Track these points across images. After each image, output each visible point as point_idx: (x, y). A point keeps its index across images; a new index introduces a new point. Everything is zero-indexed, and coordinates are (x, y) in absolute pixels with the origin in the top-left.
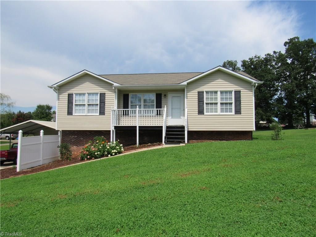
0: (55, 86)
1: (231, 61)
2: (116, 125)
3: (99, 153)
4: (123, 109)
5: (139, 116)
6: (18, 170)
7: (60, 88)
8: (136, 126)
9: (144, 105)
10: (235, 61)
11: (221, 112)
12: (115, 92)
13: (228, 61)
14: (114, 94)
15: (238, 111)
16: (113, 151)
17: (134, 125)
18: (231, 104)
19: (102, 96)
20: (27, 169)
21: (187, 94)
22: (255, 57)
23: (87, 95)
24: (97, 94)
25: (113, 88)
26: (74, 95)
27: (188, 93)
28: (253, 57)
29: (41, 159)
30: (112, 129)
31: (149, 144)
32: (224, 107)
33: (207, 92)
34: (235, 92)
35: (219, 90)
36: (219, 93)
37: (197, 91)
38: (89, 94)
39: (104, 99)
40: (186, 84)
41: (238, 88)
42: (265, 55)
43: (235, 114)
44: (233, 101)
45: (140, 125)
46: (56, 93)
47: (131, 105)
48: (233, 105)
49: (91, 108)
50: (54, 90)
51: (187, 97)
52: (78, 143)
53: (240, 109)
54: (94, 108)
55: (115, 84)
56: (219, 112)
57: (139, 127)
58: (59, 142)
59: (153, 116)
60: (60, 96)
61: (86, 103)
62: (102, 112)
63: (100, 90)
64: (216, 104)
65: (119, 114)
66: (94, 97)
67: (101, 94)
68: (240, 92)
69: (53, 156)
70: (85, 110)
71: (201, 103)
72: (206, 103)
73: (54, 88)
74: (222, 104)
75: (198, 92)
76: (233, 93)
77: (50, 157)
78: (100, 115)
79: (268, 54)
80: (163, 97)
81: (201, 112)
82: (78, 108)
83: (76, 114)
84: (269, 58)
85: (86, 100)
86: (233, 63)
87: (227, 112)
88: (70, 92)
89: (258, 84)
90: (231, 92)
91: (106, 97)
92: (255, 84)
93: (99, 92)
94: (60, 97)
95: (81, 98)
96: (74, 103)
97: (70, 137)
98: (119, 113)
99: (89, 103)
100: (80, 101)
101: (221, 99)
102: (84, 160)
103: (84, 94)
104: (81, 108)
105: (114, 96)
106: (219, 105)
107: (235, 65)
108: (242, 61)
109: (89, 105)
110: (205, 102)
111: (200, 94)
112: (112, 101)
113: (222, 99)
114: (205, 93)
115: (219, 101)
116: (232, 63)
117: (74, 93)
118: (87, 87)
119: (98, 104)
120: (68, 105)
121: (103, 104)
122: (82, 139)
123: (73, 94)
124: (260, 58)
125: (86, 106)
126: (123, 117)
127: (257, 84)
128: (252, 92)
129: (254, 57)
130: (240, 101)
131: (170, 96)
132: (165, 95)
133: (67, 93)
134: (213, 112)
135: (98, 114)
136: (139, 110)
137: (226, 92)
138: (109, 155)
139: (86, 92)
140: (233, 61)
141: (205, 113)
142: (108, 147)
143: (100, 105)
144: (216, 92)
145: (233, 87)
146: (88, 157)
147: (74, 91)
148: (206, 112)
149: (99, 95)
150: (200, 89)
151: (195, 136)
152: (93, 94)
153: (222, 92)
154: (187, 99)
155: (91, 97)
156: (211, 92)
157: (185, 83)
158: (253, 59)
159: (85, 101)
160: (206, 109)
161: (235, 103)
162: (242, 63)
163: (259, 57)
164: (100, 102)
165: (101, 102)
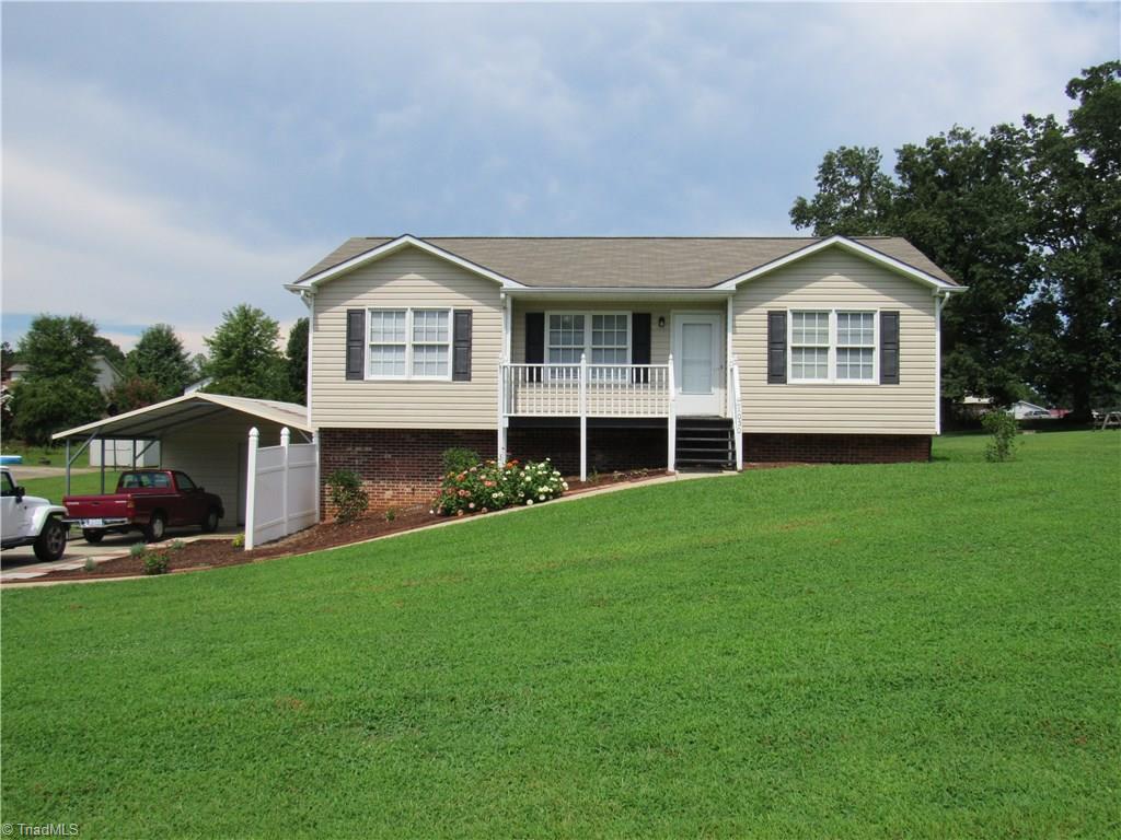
0: (308, 284)
1: (856, 148)
2: (513, 415)
3: (501, 494)
4: (527, 362)
5: (587, 386)
6: (249, 546)
7: (322, 292)
8: (579, 418)
9: (593, 349)
10: (870, 151)
11: (839, 376)
12: (505, 308)
13: (843, 148)
14: (501, 315)
15: (890, 375)
16: (541, 490)
17: (571, 415)
18: (869, 351)
19: (463, 320)
20: (264, 544)
21: (734, 320)
22: (953, 133)
23: (409, 315)
24: (444, 313)
25: (503, 296)
26: (368, 315)
27: (738, 317)
28: (942, 133)
29: (285, 517)
30: (501, 426)
31: (617, 474)
32: (848, 359)
33: (797, 314)
34: (883, 314)
35: (834, 307)
36: (833, 317)
37: (765, 311)
38: (418, 313)
39: (469, 330)
40: (734, 288)
41: (891, 304)
42: (993, 131)
43: (882, 383)
44: (876, 344)
45: (591, 415)
46: (309, 306)
47: (551, 349)
48: (877, 355)
49: (424, 356)
50: (303, 299)
51: (734, 327)
52: (375, 470)
53: (897, 368)
54: (435, 356)
55: (508, 285)
56: (833, 378)
57: (589, 419)
58: (313, 465)
59: (623, 386)
60: (320, 315)
61: (408, 341)
62: (462, 371)
63: (454, 300)
64: (825, 350)
65: (517, 379)
66: (435, 323)
67: (456, 313)
68: (897, 314)
69: (305, 512)
70: (404, 362)
71: (779, 346)
72: (794, 349)
73: (306, 291)
74: (841, 351)
75: (771, 314)
76: (877, 318)
77: (296, 514)
78: (454, 379)
79: (1003, 129)
80: (654, 326)
81: (776, 374)
82: (381, 356)
83: (373, 378)
84: (1009, 143)
85: (407, 331)
86: (863, 157)
87: (855, 375)
88: (355, 303)
89: (951, 292)
90: (869, 315)
91: (474, 322)
92: (944, 292)
93: (452, 308)
94: (320, 321)
95: (391, 324)
96: (368, 342)
97: (350, 449)
98: (516, 373)
99: (416, 343)
100: (386, 335)
101: (839, 335)
102: (456, 514)
103: (401, 313)
104: (392, 356)
105: (502, 322)
106: (832, 353)
107: (872, 168)
108: (897, 151)
109: (417, 347)
110: (790, 344)
111: (776, 321)
112: (495, 336)
113: (842, 335)
114: (790, 316)
115: (833, 343)
116: (861, 158)
117: (366, 308)
118: (412, 290)
119: (447, 346)
120: (349, 347)
121: (463, 344)
122: (390, 456)
123: (364, 310)
124: (973, 140)
125: (409, 349)
126: (531, 386)
127: (948, 295)
128: (934, 315)
129: (945, 137)
130: (897, 343)
131: (677, 321)
132: (662, 319)
133: (345, 309)
134: (812, 376)
135: (449, 377)
136: (588, 368)
137: (856, 315)
138: (530, 502)
139: (408, 305)
140: (863, 149)
141: (790, 380)
142: (528, 479)
143: (455, 348)
144: (824, 315)
145: (877, 301)
146: (472, 505)
147: (366, 301)
148: (794, 376)
149: (451, 315)
150: (776, 304)
151: (756, 450)
152: (431, 312)
153: (842, 315)
154: (734, 333)
155: (424, 323)
156: (811, 314)
157: (730, 286)
158: (943, 141)
159: (404, 333)
160: (793, 365)
161: (882, 349)
162: (900, 158)
163: (966, 137)
164: (456, 340)
165: (460, 339)
